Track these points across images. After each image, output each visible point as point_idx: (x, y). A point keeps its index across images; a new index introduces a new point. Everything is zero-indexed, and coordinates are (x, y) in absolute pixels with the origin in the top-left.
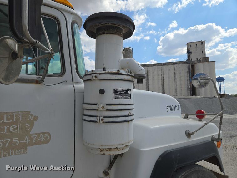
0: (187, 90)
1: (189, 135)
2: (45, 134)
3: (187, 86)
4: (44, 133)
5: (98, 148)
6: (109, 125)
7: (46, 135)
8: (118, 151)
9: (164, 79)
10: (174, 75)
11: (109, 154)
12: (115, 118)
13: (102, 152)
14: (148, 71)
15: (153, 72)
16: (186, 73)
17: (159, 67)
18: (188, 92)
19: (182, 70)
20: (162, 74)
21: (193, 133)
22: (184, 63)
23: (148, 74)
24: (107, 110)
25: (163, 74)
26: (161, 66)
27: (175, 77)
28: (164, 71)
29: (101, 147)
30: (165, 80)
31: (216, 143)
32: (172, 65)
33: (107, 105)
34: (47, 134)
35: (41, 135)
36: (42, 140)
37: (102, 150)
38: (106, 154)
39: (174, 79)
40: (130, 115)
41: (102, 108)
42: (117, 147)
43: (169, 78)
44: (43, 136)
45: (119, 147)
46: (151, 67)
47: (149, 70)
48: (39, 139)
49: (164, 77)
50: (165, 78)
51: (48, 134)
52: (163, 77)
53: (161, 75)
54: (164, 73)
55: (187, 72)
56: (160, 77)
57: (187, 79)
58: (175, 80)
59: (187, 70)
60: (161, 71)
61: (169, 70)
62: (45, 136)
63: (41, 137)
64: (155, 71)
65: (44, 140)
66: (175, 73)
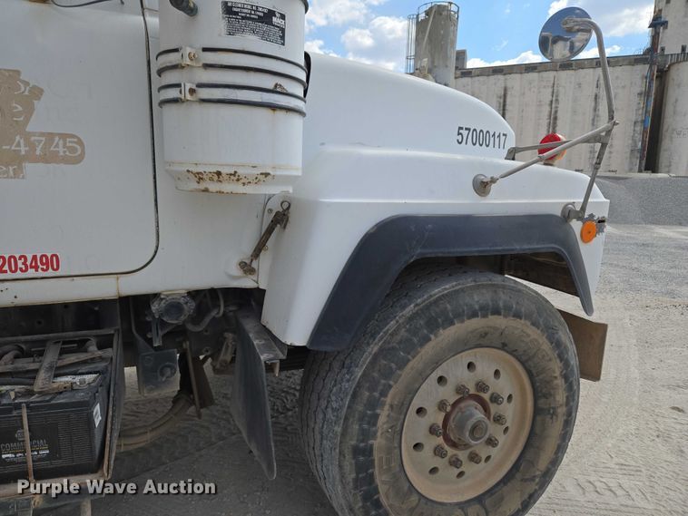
0: (628, 155)
1: (482, 187)
2: (68, 140)
3: (630, 142)
4: (64, 136)
5: (188, 171)
6: (213, 108)
7: (70, 142)
8: (244, 184)
9: (555, 118)
10: (593, 104)
11: (218, 190)
12: (227, 90)
13: (203, 186)
14: (505, 90)
15: (524, 94)
16: (637, 99)
17: (545, 74)
18: (631, 163)
19: (624, 87)
20: (554, 102)
21: (493, 181)
22: (635, 60)
23: (505, 101)
24: (207, 66)
25: (557, 100)
26: (551, 74)
27: (595, 110)
28: (560, 88)
29: (195, 169)
30: (559, 122)
31: (576, 226)
32: (592, 70)
33: (205, 50)
34: (73, 140)
35: (57, 139)
36: (62, 154)
37: (199, 177)
38: (210, 190)
39: (591, 118)
40: (278, 90)
41: (191, 59)
42: (236, 172)
43: (574, 112)
44: (61, 142)
45: (241, 171)
46: (518, 76)
47: (509, 85)
48: (52, 149)
49: (556, 112)
50: (559, 114)
51: (76, 140)
52: (553, 110)
53: (548, 102)
54: (560, 99)
55: (640, 94)
56: (546, 109)
57: (634, 120)
58: (593, 120)
59: (639, 86)
60: (551, 90)
61: (580, 85)
62: (68, 144)
63: (57, 144)
64: (530, 90)
65: (67, 153)
66: (596, 96)
